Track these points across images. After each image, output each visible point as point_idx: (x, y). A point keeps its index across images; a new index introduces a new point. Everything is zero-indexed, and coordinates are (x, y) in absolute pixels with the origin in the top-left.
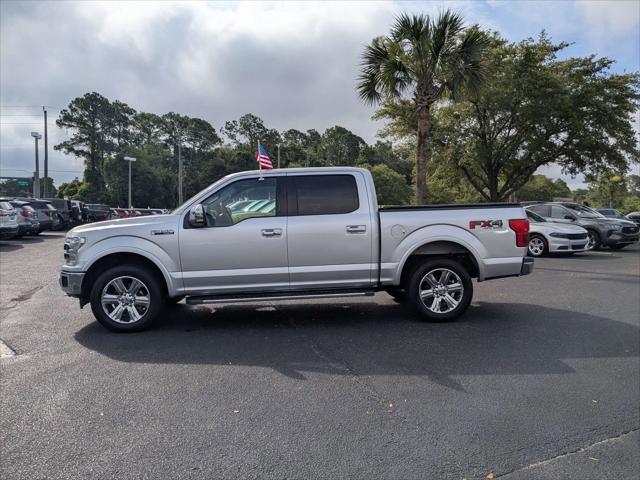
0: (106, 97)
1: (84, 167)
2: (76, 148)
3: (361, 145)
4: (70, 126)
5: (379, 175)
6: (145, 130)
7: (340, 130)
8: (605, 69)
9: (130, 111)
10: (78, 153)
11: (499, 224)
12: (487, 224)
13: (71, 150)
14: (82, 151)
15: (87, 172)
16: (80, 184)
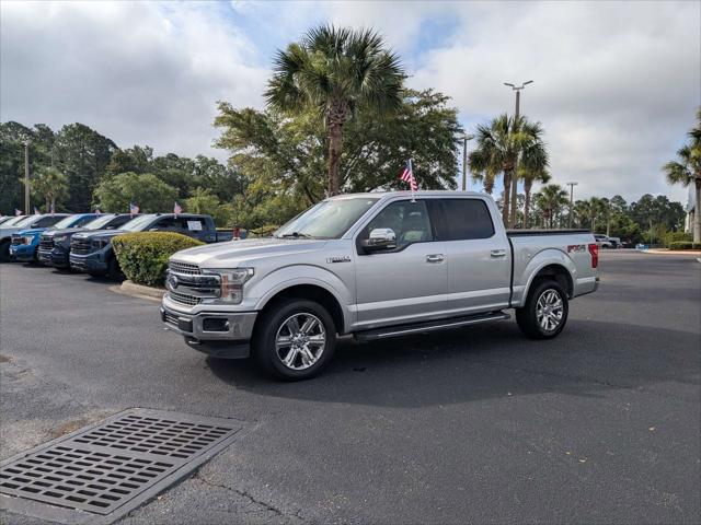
3: (111, 149)
5: (147, 186)
7: (82, 129)
8: (441, 104)
11: (584, 248)
12: (577, 248)
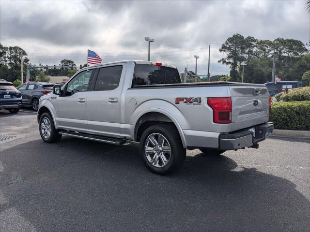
0: (242, 35)
1: (230, 69)
2: (227, 61)
4: (225, 51)
6: (262, 49)
9: (255, 40)
10: (227, 63)
11: (198, 101)
12: (189, 101)
13: (224, 62)
14: (229, 62)
15: (231, 72)
16: (228, 77)
